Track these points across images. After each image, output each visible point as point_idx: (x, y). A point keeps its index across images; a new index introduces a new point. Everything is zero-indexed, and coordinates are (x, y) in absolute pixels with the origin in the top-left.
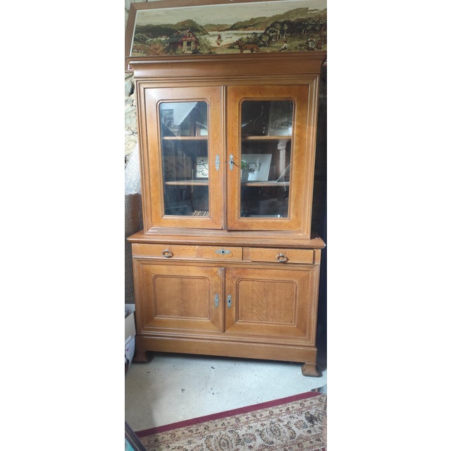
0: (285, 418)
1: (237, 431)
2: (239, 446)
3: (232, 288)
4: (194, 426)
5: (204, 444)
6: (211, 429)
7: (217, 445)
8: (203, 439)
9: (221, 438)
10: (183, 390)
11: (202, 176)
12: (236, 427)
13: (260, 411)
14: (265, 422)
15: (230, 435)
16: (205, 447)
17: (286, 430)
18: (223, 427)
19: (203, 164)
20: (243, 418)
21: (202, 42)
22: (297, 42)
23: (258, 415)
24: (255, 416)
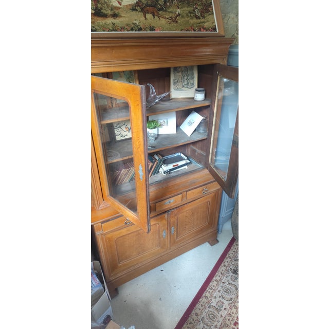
0: (224, 279)
1: (212, 304)
2: (220, 313)
3: (174, 222)
4: (190, 318)
5: (204, 325)
6: (199, 313)
7: (210, 320)
8: (201, 323)
9: (209, 315)
10: (160, 299)
11: (122, 138)
12: (209, 302)
13: (211, 284)
14: (219, 289)
15: (210, 309)
16: (206, 327)
17: (230, 286)
18: (203, 307)
19: (120, 127)
20: (207, 294)
22: (186, 8)
23: (212, 287)
24: (211, 289)
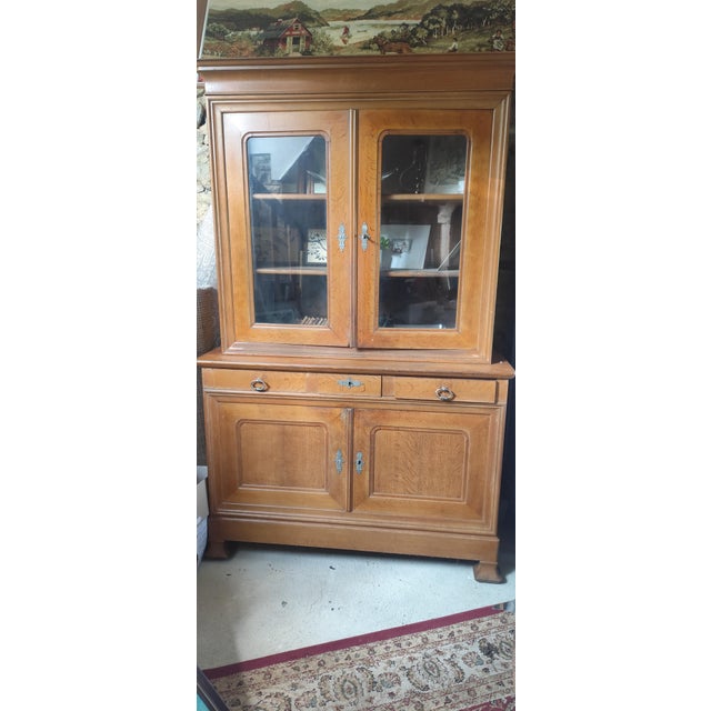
0: (448, 649)
1: (370, 669)
2: (373, 694)
3: (363, 442)
4: (302, 660)
5: (318, 690)
6: (328, 665)
7: (339, 691)
8: (316, 682)
9: (345, 681)
10: (284, 603)
11: (317, 261)
12: (368, 662)
13: (406, 637)
14: (415, 655)
15: (359, 675)
16: (318, 694)
17: (449, 667)
18: (348, 662)
19: (319, 241)
20: (380, 648)
21: (317, 39)
22: (474, 40)
23: (403, 643)
24: (399, 645)
